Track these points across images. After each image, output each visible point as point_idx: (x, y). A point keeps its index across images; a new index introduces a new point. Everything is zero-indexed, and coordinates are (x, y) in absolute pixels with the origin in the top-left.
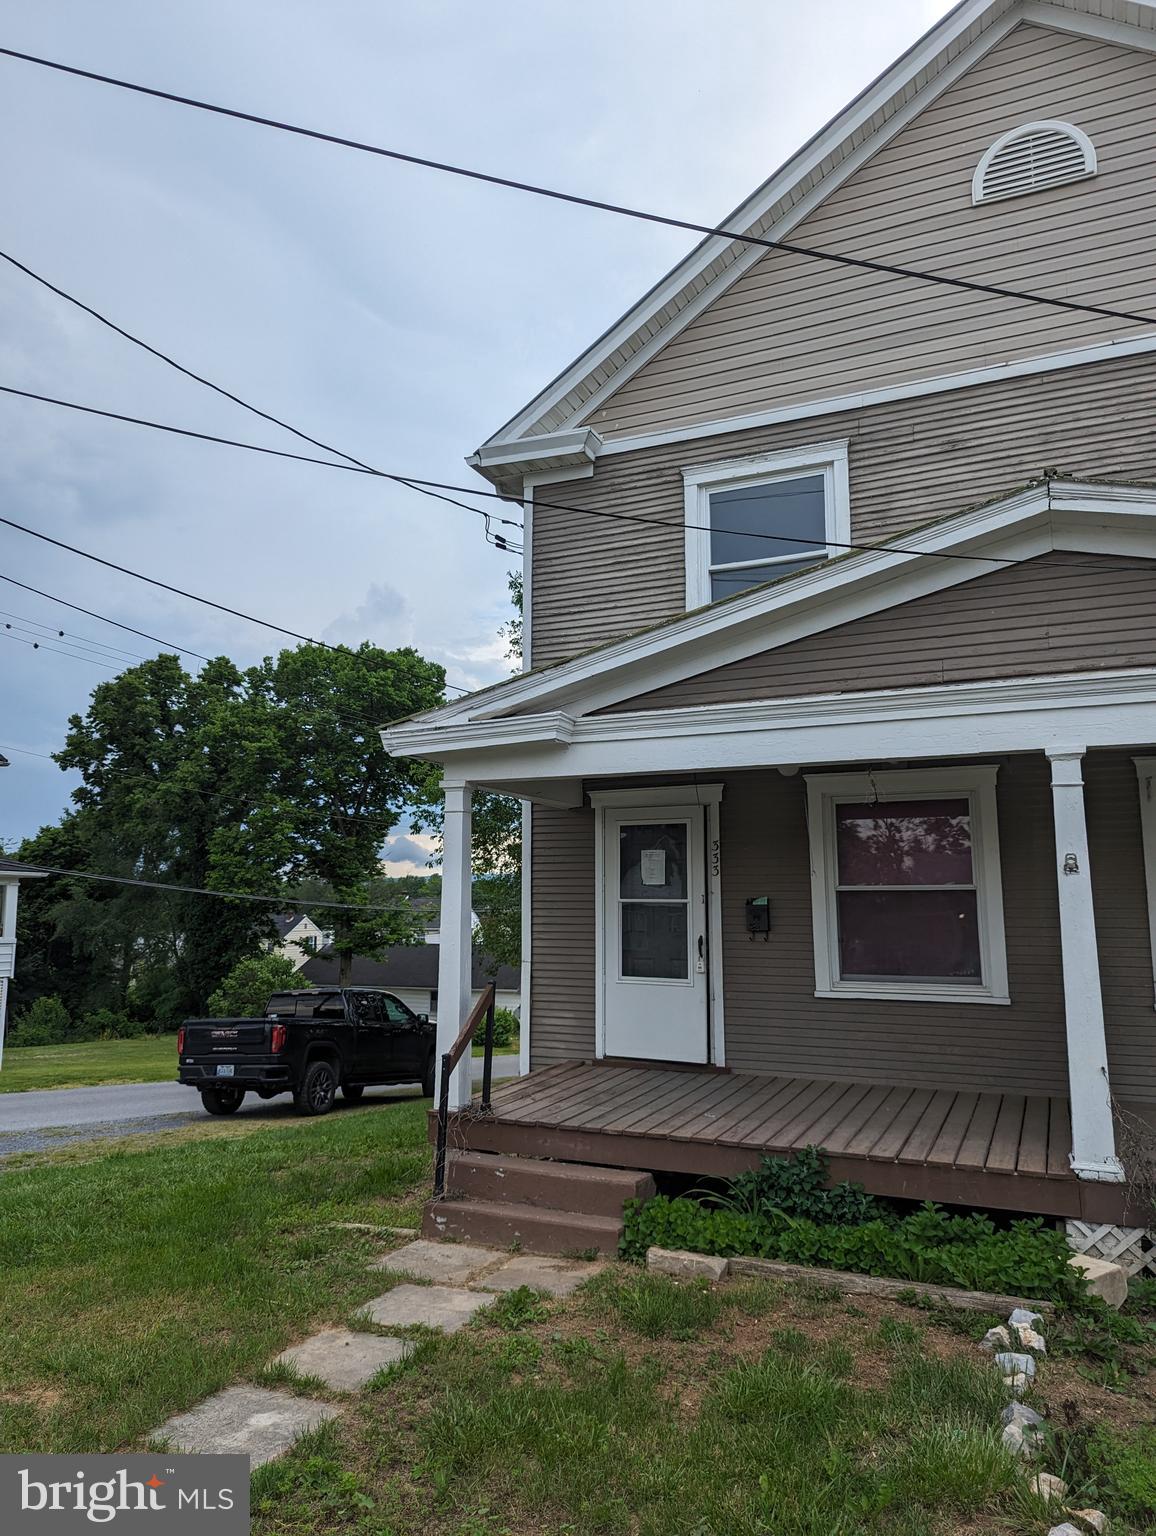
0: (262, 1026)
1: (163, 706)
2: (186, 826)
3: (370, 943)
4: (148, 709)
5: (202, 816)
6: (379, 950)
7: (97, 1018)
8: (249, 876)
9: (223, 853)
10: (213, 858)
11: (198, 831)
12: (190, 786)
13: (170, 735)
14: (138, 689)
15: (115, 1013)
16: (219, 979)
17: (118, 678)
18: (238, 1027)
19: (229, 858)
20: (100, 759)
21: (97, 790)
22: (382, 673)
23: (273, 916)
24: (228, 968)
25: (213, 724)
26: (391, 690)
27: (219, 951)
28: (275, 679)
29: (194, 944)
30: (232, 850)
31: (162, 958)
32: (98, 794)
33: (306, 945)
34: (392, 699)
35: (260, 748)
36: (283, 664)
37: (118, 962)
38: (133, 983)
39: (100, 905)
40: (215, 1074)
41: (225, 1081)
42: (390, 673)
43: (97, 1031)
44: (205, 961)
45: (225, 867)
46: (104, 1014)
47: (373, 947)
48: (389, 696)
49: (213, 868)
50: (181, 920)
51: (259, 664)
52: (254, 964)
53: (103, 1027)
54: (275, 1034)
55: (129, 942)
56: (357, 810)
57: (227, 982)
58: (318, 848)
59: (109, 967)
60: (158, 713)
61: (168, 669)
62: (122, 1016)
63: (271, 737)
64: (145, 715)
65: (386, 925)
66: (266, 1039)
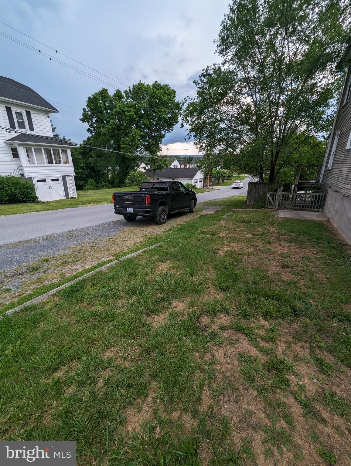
0: (141, 195)
1: (105, 104)
2: (114, 138)
3: (160, 167)
4: (101, 105)
5: (118, 135)
6: (161, 169)
7: (102, 184)
8: (131, 150)
9: (124, 144)
10: (122, 146)
11: (118, 139)
12: (114, 126)
13: (107, 113)
14: (98, 99)
15: (106, 183)
16: (127, 176)
17: (93, 95)
18: (133, 195)
19: (125, 146)
20: (92, 120)
21: (92, 129)
22: (160, 91)
23: (137, 161)
24: (129, 173)
25: (117, 108)
26: (162, 96)
27: (126, 170)
28: (132, 94)
29: (121, 168)
30: (126, 144)
31: (114, 171)
32: (93, 130)
33: (144, 168)
34: (163, 99)
35: (130, 115)
36: (134, 89)
37: (106, 172)
38: (109, 176)
39: (99, 159)
40: (127, 211)
41: (130, 214)
42: (162, 91)
43: (102, 187)
44: (123, 172)
45: (125, 148)
46: (104, 184)
47: (160, 169)
48: (162, 98)
49: (122, 149)
50: (117, 162)
51: (127, 89)
52: (134, 172)
53: (104, 186)
54: (146, 198)
55: (108, 167)
56: (155, 134)
57: (129, 177)
58: (146, 144)
59: (104, 173)
60: (104, 106)
61: (105, 93)
62: (107, 184)
63: (132, 112)
64: (100, 107)
65: (163, 163)
66: (143, 200)
